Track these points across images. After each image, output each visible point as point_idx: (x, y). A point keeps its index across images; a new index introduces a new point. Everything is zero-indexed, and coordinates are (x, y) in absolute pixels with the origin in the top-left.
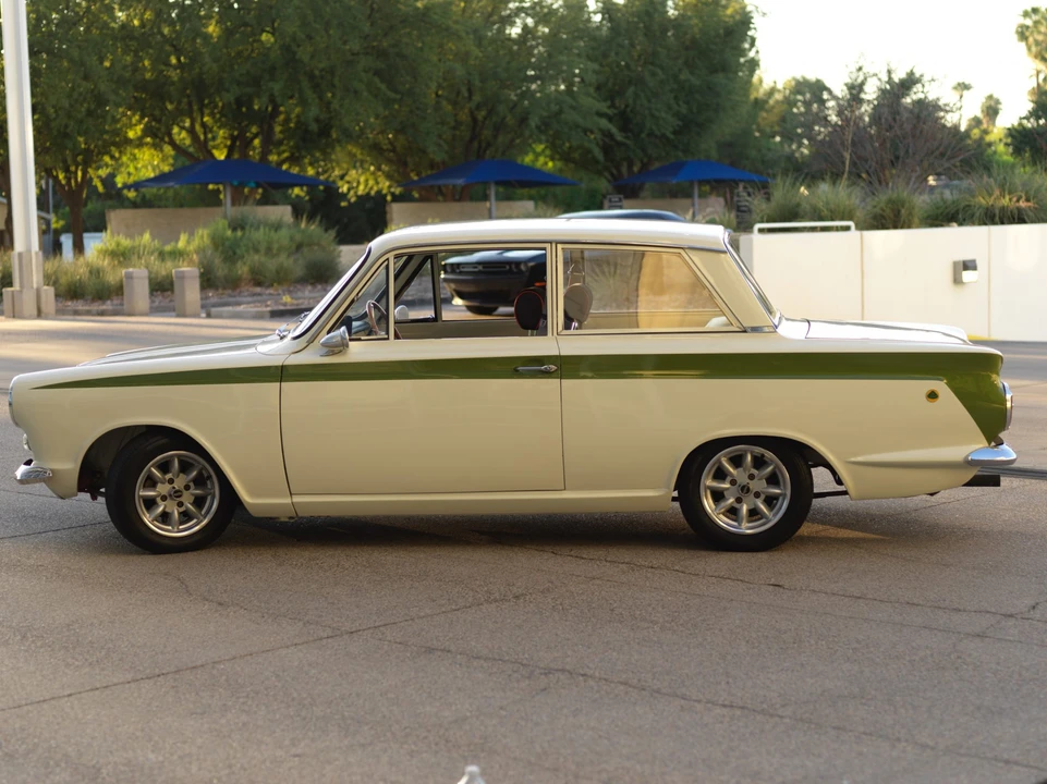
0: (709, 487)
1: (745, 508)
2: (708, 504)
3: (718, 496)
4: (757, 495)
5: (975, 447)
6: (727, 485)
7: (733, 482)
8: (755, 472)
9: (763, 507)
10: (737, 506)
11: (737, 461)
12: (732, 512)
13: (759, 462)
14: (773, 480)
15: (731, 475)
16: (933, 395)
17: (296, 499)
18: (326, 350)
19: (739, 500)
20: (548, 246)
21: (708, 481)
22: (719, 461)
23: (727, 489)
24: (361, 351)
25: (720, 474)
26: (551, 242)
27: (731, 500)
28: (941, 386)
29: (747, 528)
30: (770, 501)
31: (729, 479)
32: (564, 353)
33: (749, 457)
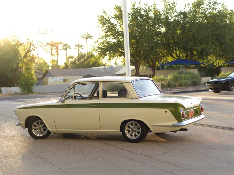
0: (127, 130)
1: (133, 134)
2: (126, 132)
3: (129, 131)
4: (136, 131)
5: (175, 122)
6: (130, 129)
7: (131, 129)
8: (135, 127)
9: (137, 134)
10: (132, 133)
11: (132, 124)
12: (131, 135)
13: (136, 125)
14: (139, 128)
15: (131, 127)
16: (166, 112)
17: (57, 130)
18: (61, 102)
19: (132, 132)
20: (100, 82)
21: (126, 128)
22: (128, 124)
23: (130, 130)
24: (67, 102)
25: (129, 127)
26: (100, 81)
27: (131, 132)
28: (167, 110)
29: (134, 138)
31: (130, 128)
32: (100, 103)
33: (134, 124)
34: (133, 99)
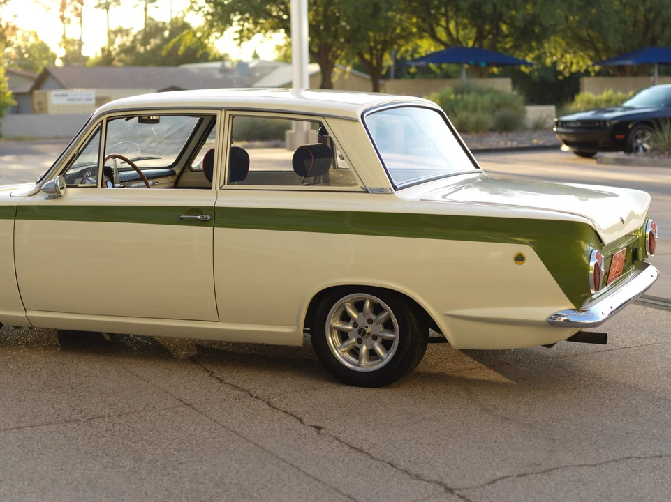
0: (335, 328)
1: (364, 349)
2: (332, 340)
3: (344, 336)
4: (375, 338)
5: (562, 307)
6: (351, 327)
7: (355, 325)
8: (373, 317)
9: (379, 349)
10: (358, 345)
11: (359, 306)
12: (355, 352)
13: (377, 309)
14: (388, 325)
15: (354, 318)
16: (520, 258)
17: (30, 314)
18: (47, 195)
19: (360, 341)
20: (218, 112)
21: (334, 322)
22: (343, 306)
23: (350, 330)
24: (74, 197)
25: (346, 318)
26: (220, 109)
27: (354, 340)
28: (528, 251)
29: (366, 366)
30: (387, 344)
31: (352, 322)
32: (218, 205)
33: (368, 304)
34: (367, 192)
